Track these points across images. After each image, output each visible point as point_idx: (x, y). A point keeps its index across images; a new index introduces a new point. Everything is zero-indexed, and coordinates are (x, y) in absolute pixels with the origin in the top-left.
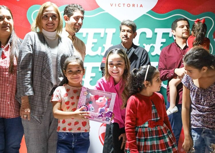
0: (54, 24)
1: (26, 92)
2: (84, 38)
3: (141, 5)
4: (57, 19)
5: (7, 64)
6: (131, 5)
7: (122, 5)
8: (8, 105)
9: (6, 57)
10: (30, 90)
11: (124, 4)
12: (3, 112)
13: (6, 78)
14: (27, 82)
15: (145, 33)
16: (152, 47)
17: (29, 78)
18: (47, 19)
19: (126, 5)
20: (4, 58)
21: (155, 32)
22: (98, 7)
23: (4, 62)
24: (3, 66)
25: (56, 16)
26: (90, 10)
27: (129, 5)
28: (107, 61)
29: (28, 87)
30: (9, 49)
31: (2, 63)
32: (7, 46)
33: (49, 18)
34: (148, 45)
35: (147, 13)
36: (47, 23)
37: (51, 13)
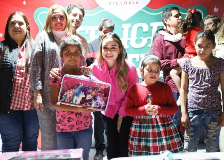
0: (62, 25)
1: (37, 86)
2: (87, 35)
3: (137, 2)
4: (65, 20)
5: (23, 63)
6: (128, 3)
7: (119, 3)
8: (25, 99)
9: (22, 57)
10: (40, 84)
11: (121, 2)
12: (21, 105)
13: (23, 75)
14: (37, 78)
15: (141, 27)
16: (148, 39)
17: (40, 74)
18: (56, 20)
19: (123, 3)
20: (21, 58)
21: (151, 26)
22: (98, 6)
23: (20, 61)
24: (20, 65)
25: (64, 16)
26: (92, 9)
27: (125, 3)
28: (102, 45)
29: (38, 82)
30: (24, 50)
31: (19, 62)
32: (22, 47)
33: (57, 19)
34: (145, 38)
35: (143, 9)
36: (55, 24)
37: (59, 15)
